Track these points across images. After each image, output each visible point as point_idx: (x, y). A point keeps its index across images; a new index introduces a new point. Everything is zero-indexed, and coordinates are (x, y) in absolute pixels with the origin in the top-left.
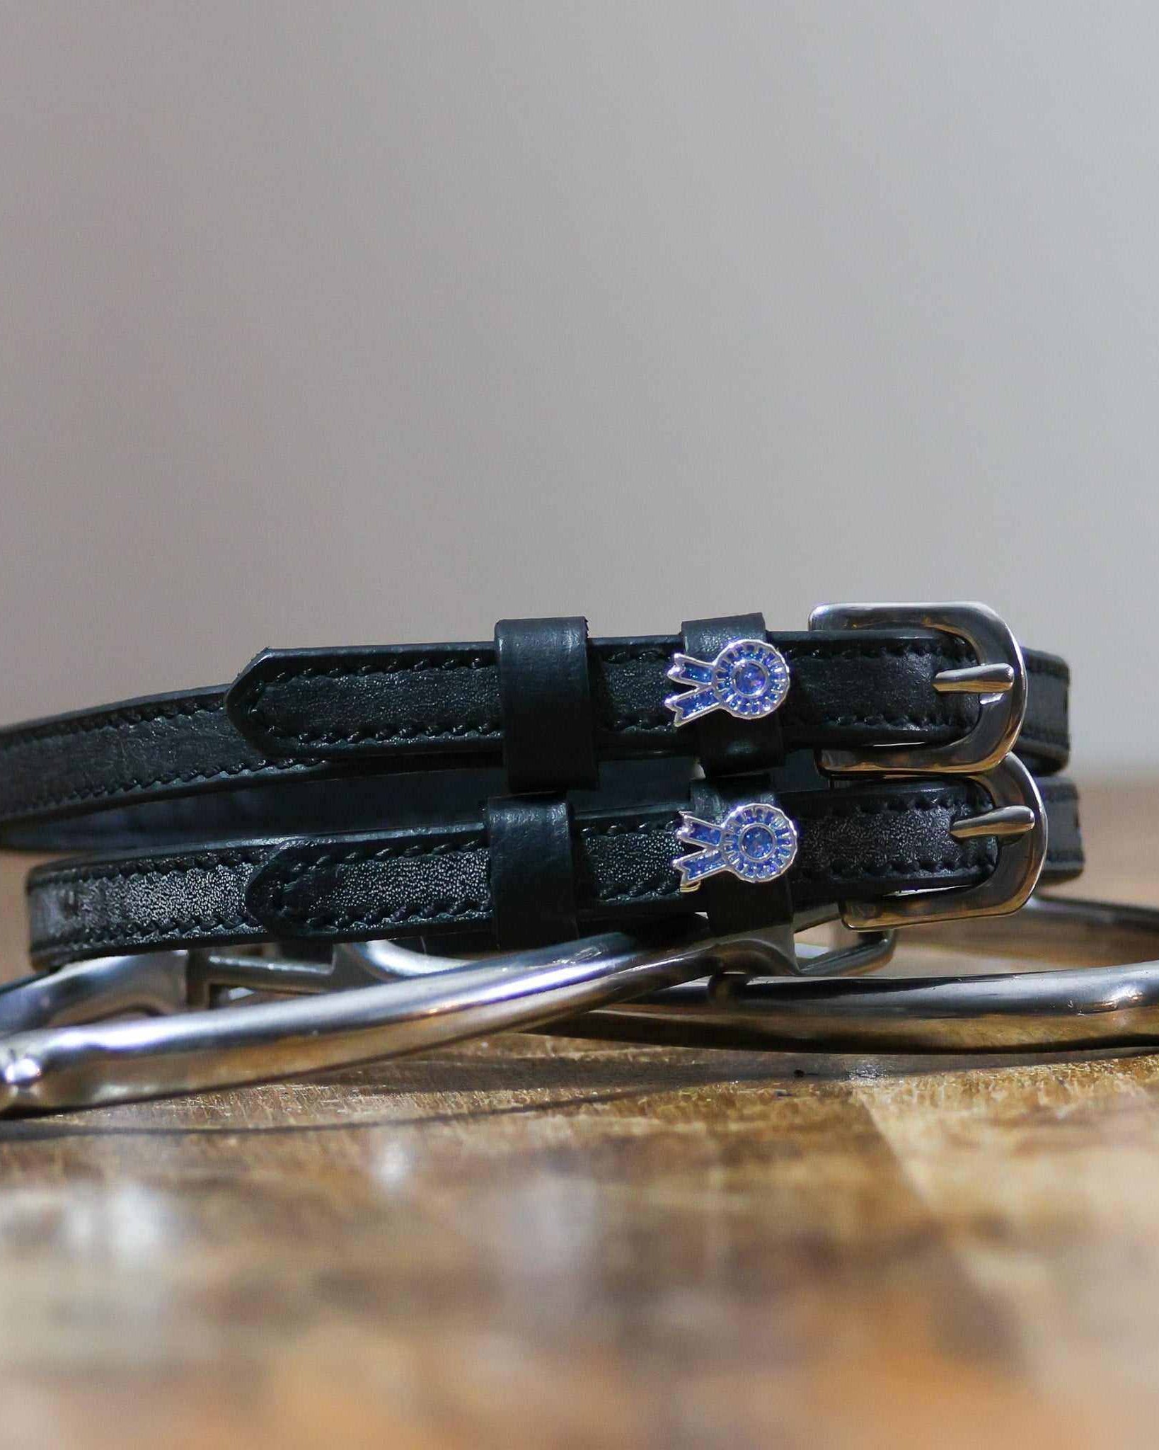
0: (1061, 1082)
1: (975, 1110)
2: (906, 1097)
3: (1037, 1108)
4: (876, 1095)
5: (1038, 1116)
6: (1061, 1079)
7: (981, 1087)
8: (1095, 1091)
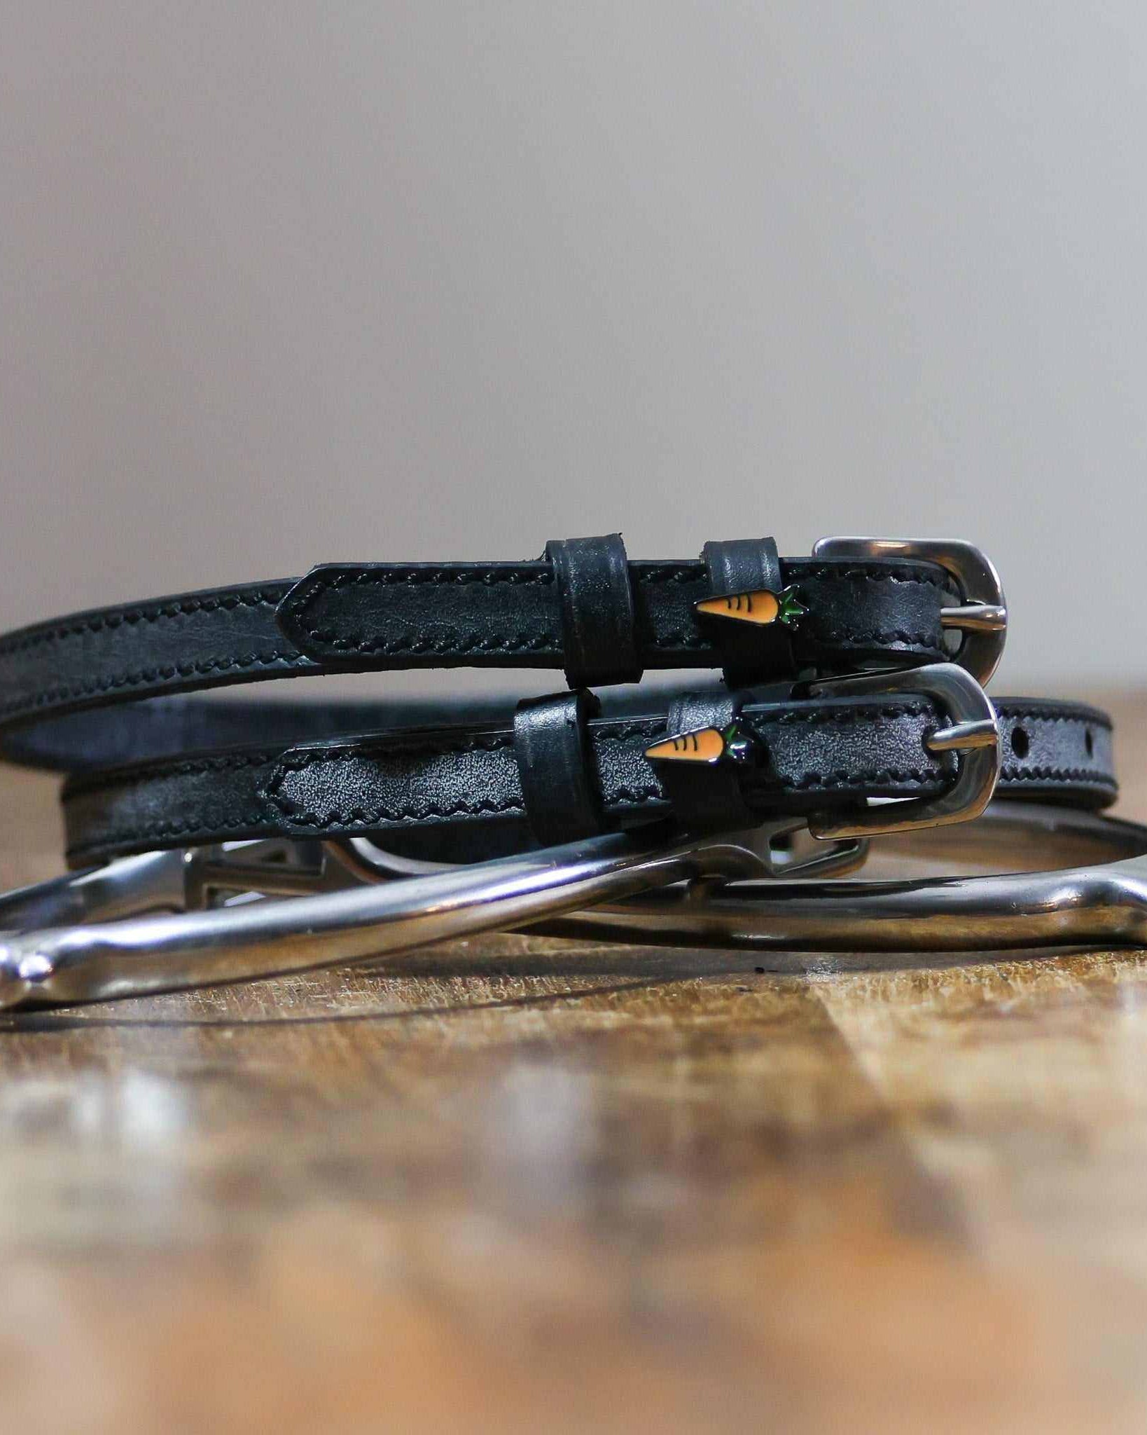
0: (1006, 979)
1: (925, 1004)
2: (860, 993)
3: (982, 1002)
4: (831, 991)
5: (985, 1011)
6: (1005, 975)
7: (930, 982)
8: (1038, 987)
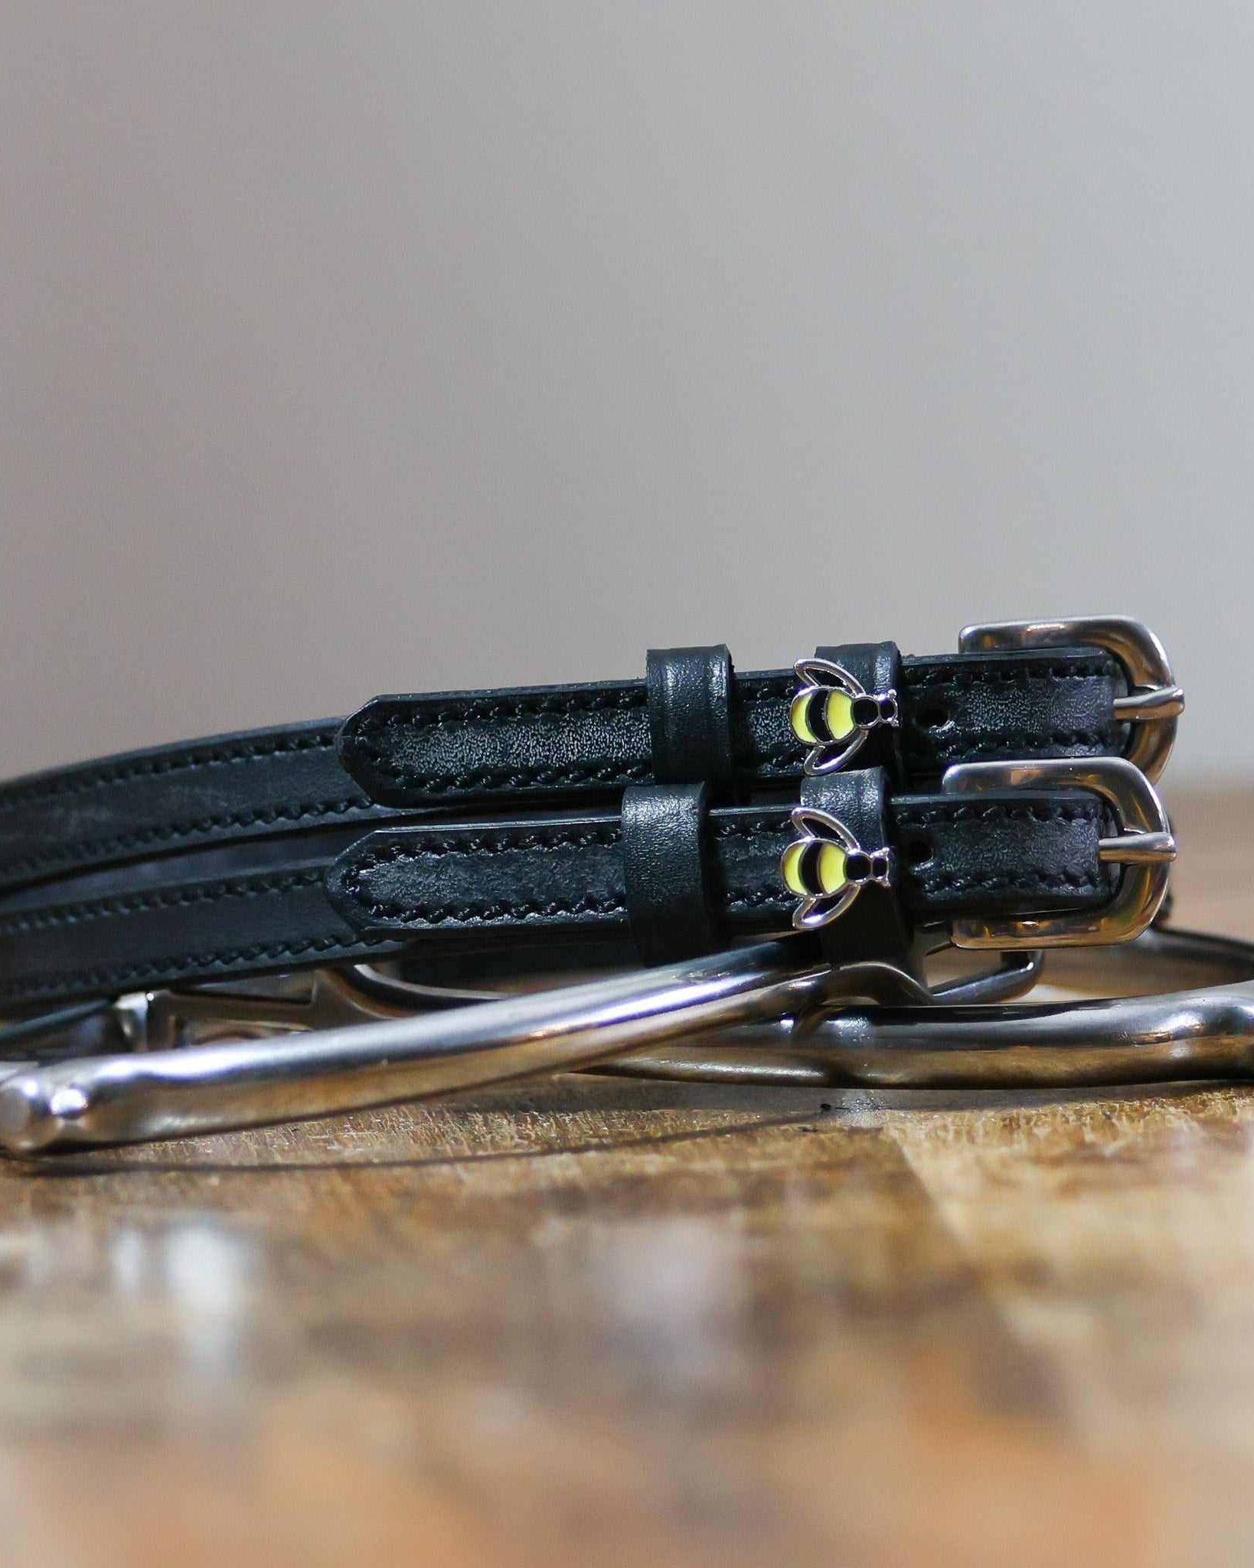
0: (1109, 1118)
1: (1016, 1147)
2: (941, 1133)
3: (1082, 1144)
5: (1084, 1153)
6: (1108, 1113)
7: (1022, 1122)
8: (1146, 1126)
